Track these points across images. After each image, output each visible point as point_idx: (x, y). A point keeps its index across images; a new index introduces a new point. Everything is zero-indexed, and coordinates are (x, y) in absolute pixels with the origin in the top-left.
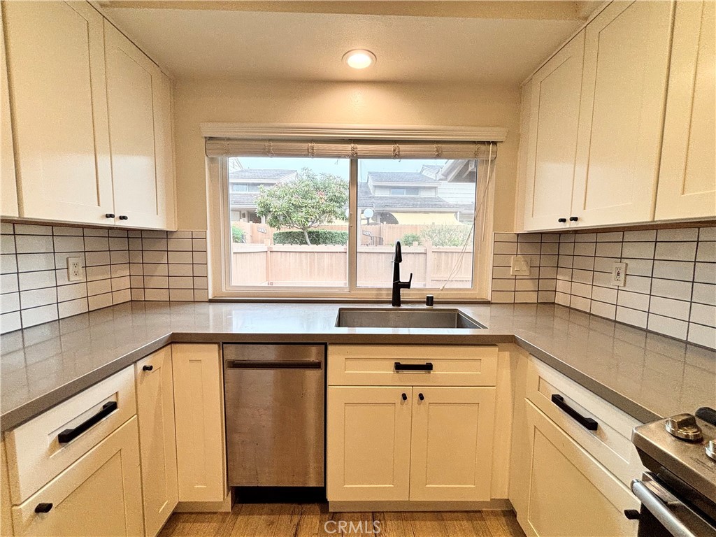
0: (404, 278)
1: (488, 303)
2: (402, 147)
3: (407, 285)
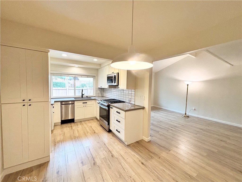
0: (83, 94)
1: (95, 97)
2: (82, 76)
3: (84, 95)
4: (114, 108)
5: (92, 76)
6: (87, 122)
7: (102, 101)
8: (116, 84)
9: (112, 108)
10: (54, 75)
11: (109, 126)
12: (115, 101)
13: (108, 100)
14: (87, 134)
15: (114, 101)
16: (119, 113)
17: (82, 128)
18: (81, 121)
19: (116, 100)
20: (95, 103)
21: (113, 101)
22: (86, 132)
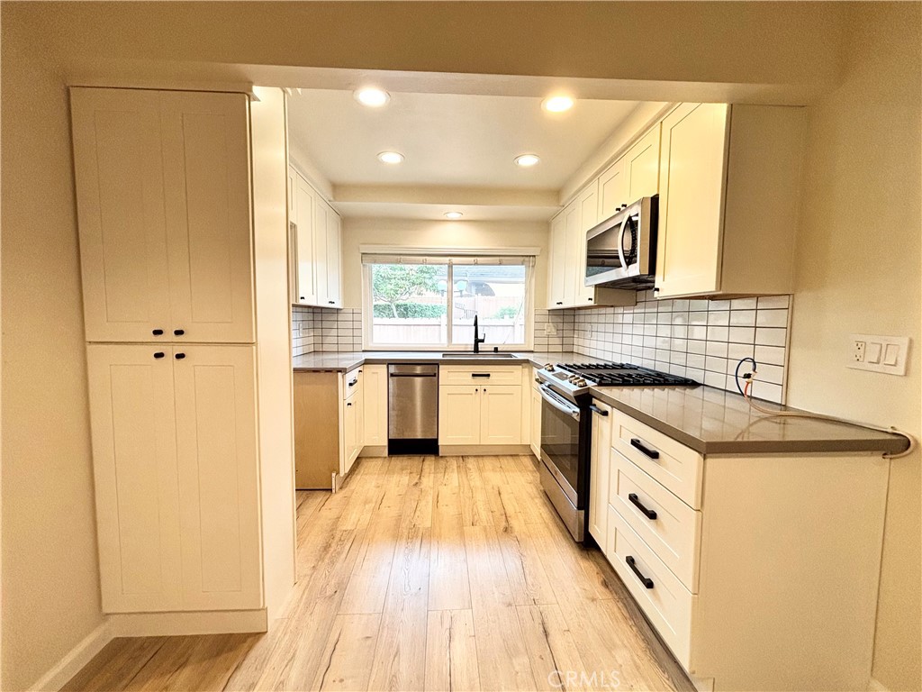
0: (480, 337)
1: (532, 352)
2: (479, 259)
3: (483, 341)
4: (617, 415)
5: (522, 259)
6: (488, 463)
7: (553, 370)
8: (634, 270)
9: (605, 413)
10: (375, 262)
11: (583, 518)
12: (630, 376)
13: (589, 367)
14: (468, 529)
15: (620, 376)
16: (654, 455)
17: (457, 491)
18: (463, 455)
19: (636, 368)
20: (526, 379)
21: (614, 372)
22: (468, 518)
